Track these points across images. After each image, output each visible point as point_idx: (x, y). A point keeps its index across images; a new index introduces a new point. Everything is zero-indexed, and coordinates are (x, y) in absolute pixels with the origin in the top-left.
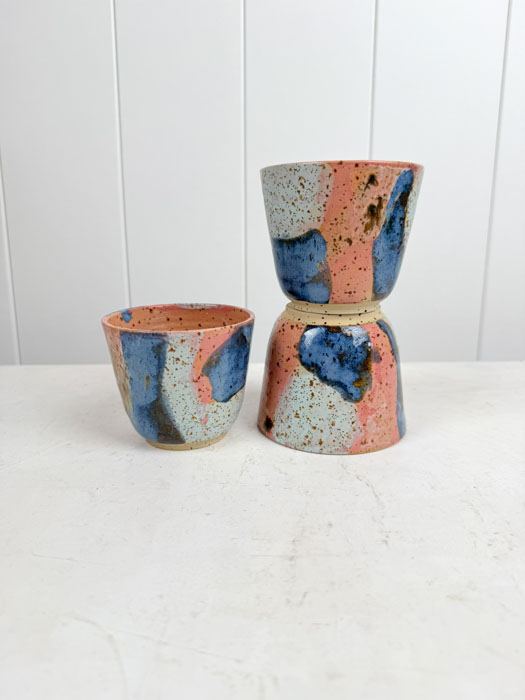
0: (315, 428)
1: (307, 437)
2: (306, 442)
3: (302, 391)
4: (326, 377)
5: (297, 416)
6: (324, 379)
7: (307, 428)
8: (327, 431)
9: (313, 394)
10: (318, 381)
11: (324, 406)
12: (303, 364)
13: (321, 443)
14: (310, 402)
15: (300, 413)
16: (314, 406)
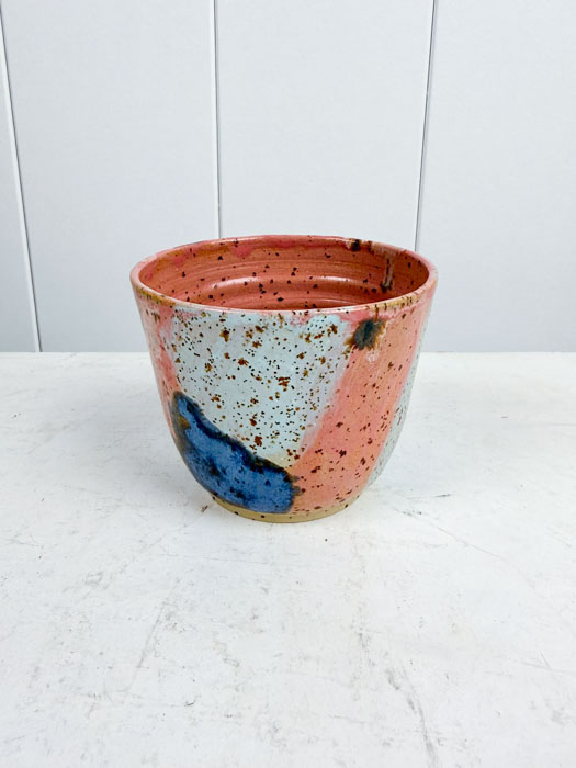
0: (242, 362)
1: (256, 345)
2: (256, 334)
3: (276, 427)
4: (234, 449)
5: (284, 382)
6: (236, 446)
7: (258, 362)
8: (218, 355)
9: (254, 423)
10: (247, 445)
11: (229, 402)
12: (279, 470)
13: (225, 333)
14: (256, 409)
15: (276, 387)
16: (248, 403)
